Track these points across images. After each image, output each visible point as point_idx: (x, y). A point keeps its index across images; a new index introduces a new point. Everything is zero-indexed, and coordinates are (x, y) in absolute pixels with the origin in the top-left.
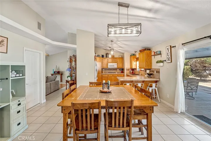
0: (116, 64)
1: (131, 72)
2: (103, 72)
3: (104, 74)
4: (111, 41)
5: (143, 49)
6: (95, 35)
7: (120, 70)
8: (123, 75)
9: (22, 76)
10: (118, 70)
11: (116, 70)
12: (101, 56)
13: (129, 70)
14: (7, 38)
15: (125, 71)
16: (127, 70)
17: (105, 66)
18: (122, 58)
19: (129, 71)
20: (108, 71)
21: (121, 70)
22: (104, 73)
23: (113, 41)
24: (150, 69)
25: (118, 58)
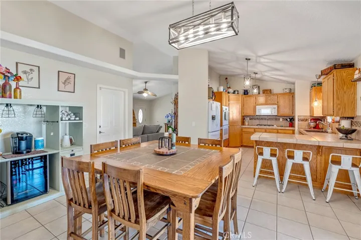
0: (276, 106)
1: (313, 124)
2: (247, 123)
3: (249, 127)
4: (246, 59)
5: (329, 66)
6: (209, 52)
7: (287, 120)
8: (291, 131)
9: (79, 120)
10: (281, 120)
11: (276, 119)
12: (241, 92)
13: (306, 120)
14: (75, 74)
15: (296, 122)
16: (302, 120)
17: (249, 112)
18: (291, 94)
19: (307, 122)
20: (257, 122)
21: (289, 120)
22: (248, 125)
23: (249, 59)
24: (353, 118)
25: (280, 94)
